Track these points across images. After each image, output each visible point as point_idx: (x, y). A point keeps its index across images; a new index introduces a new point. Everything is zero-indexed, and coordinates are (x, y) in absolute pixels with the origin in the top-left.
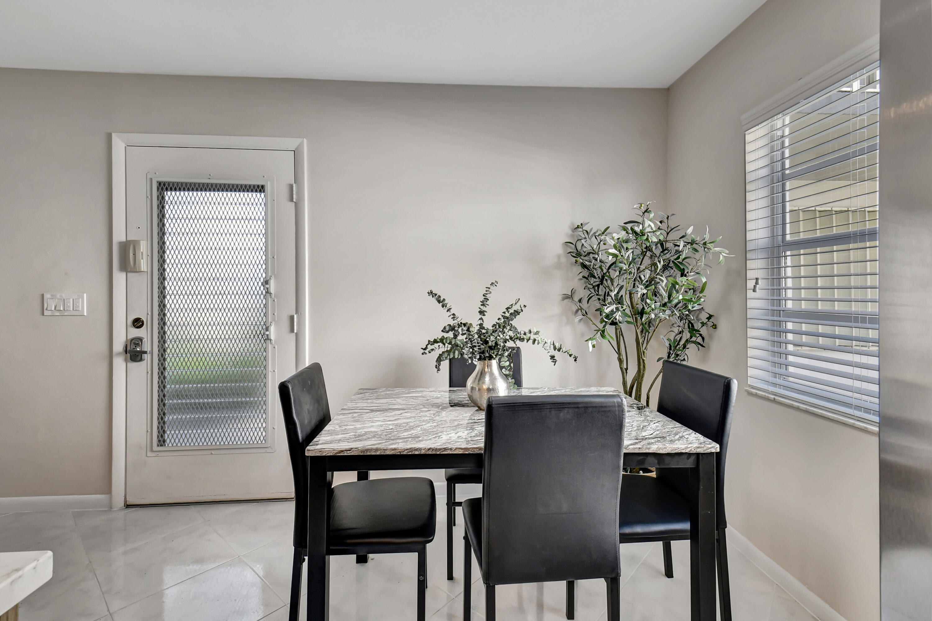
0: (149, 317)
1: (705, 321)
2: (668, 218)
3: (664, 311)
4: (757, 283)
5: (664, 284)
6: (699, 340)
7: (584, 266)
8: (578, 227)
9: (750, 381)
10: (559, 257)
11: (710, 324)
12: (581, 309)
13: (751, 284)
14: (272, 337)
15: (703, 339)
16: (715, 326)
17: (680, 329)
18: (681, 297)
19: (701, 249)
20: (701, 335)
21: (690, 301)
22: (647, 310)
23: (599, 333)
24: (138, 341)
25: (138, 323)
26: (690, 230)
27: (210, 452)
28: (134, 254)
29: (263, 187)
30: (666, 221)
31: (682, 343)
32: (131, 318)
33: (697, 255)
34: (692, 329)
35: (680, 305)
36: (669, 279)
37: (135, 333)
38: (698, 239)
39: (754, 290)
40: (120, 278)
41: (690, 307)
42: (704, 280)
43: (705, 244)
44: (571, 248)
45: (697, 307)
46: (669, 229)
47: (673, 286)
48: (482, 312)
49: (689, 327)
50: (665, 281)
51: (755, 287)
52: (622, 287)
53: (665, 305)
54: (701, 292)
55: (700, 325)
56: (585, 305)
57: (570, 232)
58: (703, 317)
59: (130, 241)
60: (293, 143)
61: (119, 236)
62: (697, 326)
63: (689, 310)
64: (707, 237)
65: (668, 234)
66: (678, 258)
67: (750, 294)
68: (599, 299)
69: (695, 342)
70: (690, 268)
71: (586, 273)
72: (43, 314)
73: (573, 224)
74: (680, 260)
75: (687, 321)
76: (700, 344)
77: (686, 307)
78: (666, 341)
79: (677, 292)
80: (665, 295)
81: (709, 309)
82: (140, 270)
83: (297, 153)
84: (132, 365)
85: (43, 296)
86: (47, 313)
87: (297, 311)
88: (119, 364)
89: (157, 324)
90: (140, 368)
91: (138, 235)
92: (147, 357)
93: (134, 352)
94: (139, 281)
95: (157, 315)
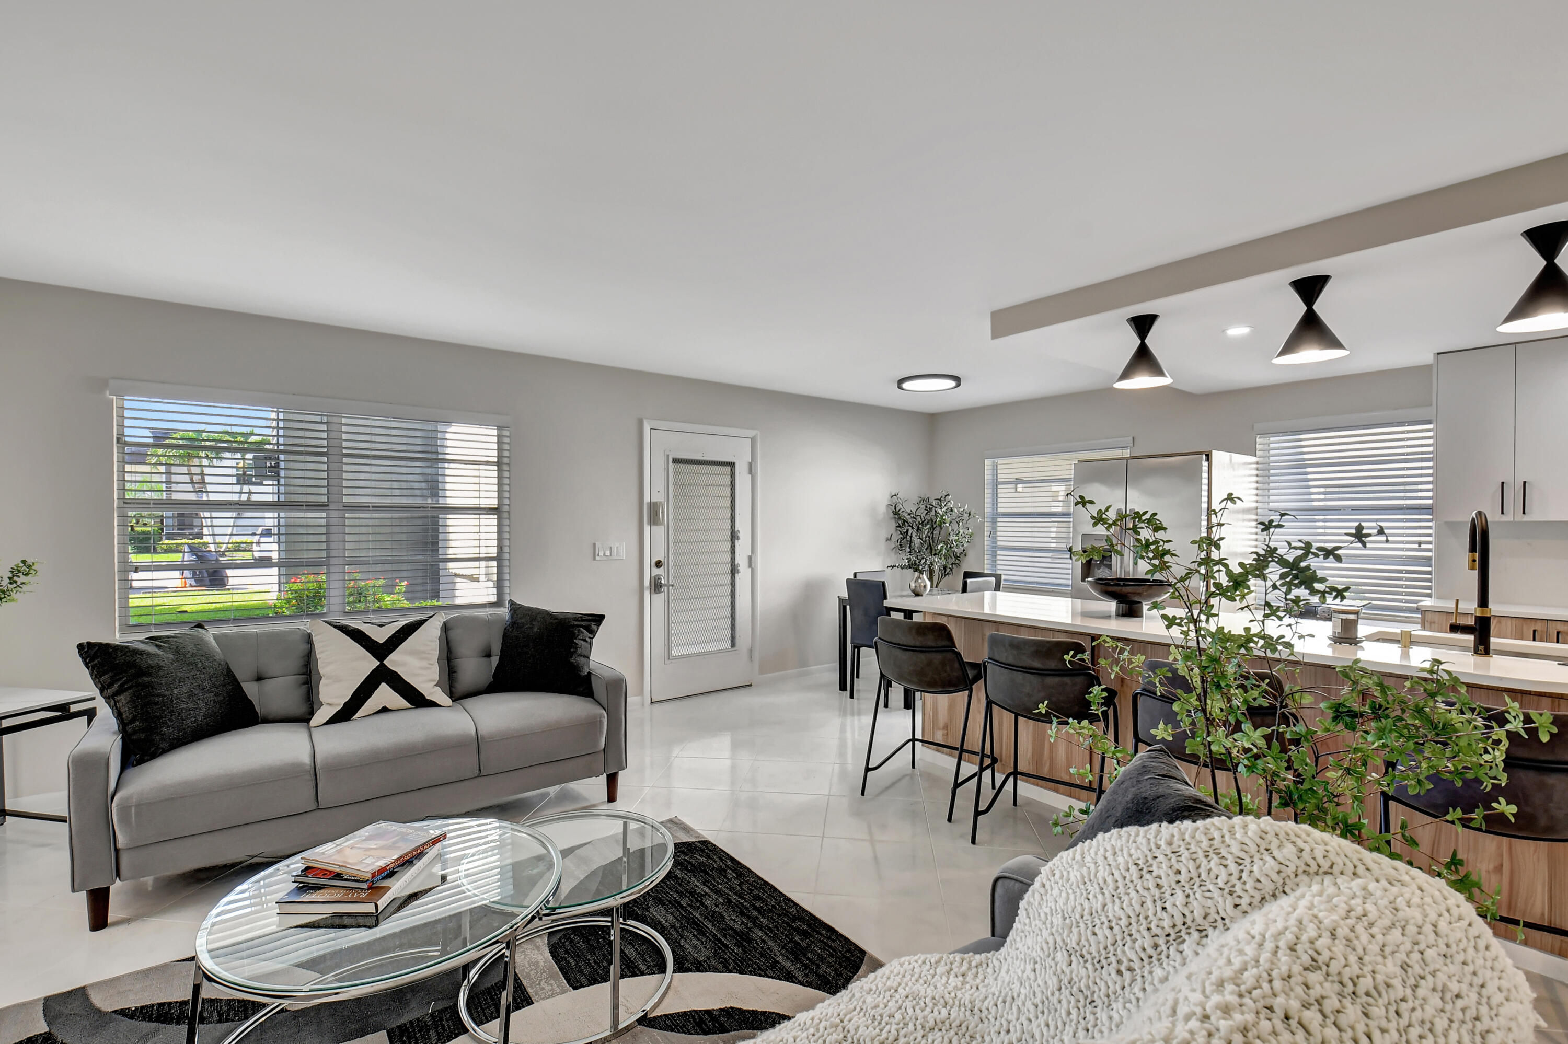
0: (666, 559)
4: (989, 533)
7: (902, 520)
8: (894, 496)
12: (897, 546)
14: (741, 571)
19: (970, 516)
24: (657, 578)
25: (659, 564)
26: (966, 506)
27: (701, 657)
28: (662, 512)
29: (734, 463)
32: (654, 561)
33: (967, 519)
37: (656, 571)
38: (971, 511)
39: (988, 537)
40: (647, 528)
42: (970, 531)
60: (751, 433)
61: (647, 499)
70: (963, 525)
71: (901, 524)
72: (594, 559)
79: (961, 537)
82: (662, 524)
83: (753, 440)
84: (655, 596)
85: (594, 544)
86: (597, 558)
87: (752, 552)
88: (647, 594)
89: (671, 564)
90: (659, 598)
91: (658, 498)
92: (665, 589)
93: (657, 586)
94: (659, 531)
95: (671, 558)
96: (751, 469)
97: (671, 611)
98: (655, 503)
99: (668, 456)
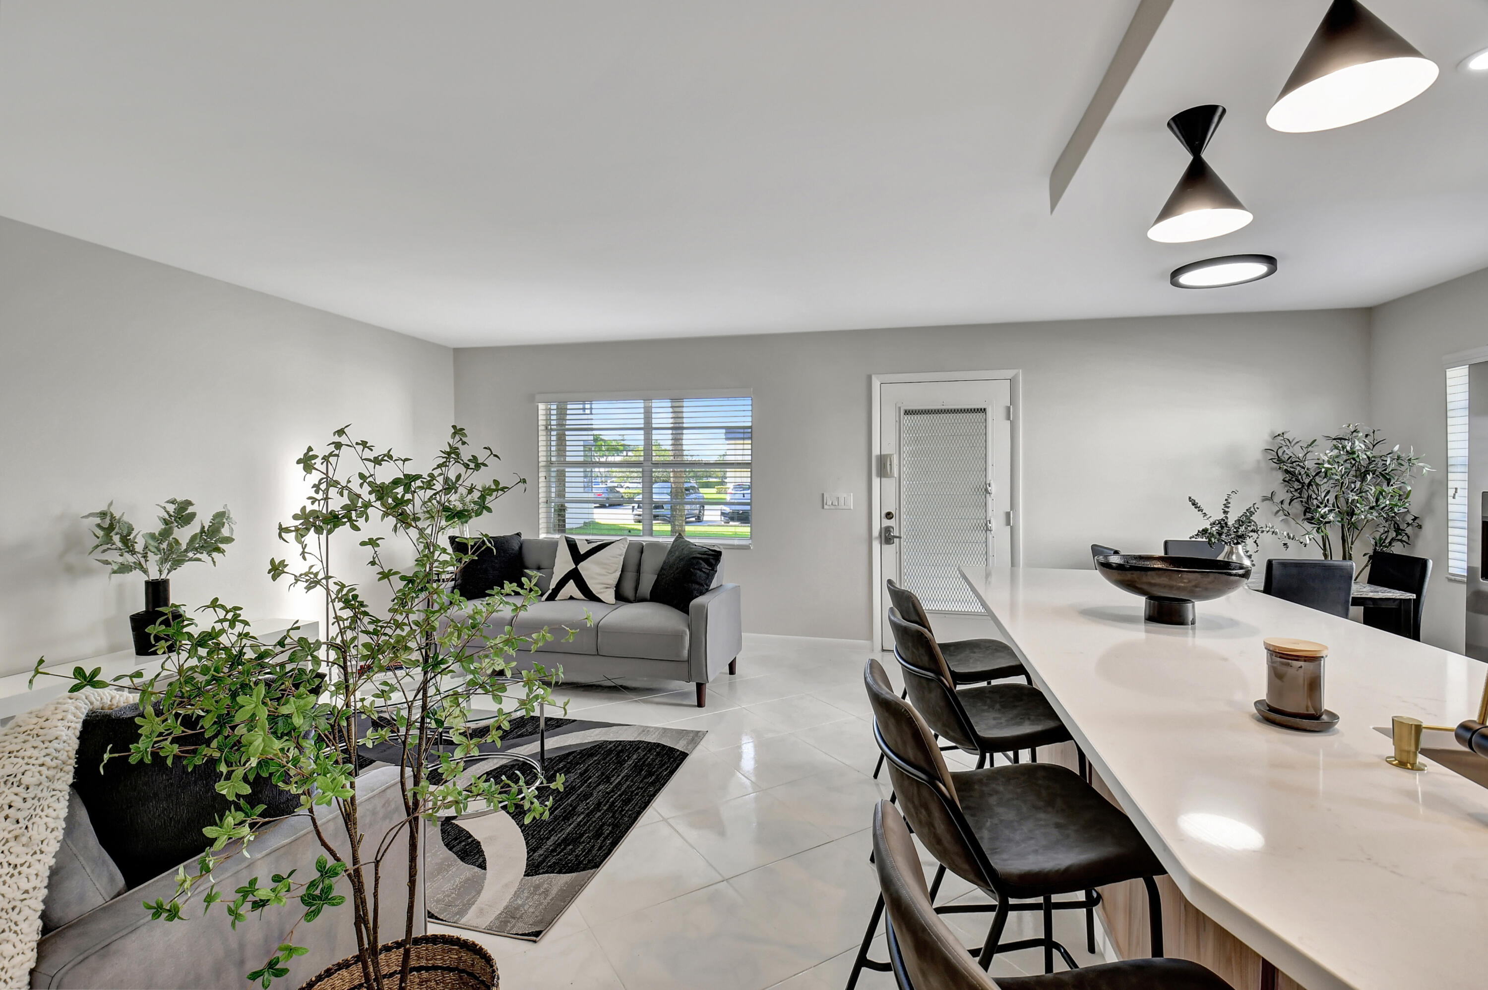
0: (897, 511)
1: (1411, 522)
2: (1374, 432)
3: (1372, 513)
4: (1456, 492)
5: (1372, 492)
6: (1405, 538)
7: (1287, 471)
8: (1279, 435)
9: (1451, 570)
10: (1258, 462)
11: (1415, 524)
12: (1283, 510)
13: (1451, 492)
14: (993, 528)
15: (1408, 537)
16: (1420, 527)
17: (1386, 530)
18: (1388, 502)
19: (1406, 465)
20: (1406, 534)
21: (1396, 505)
22: (1356, 511)
23: (1315, 530)
24: (888, 529)
25: (889, 515)
26: (1396, 448)
27: (944, 615)
28: (890, 465)
29: (985, 409)
30: (1372, 434)
31: (1387, 541)
32: (884, 513)
33: (1403, 468)
34: (1398, 530)
35: (1387, 508)
36: (1377, 487)
37: (887, 523)
38: (1403, 455)
39: (1454, 498)
40: (876, 481)
41: (1396, 510)
42: (1409, 488)
43: (1410, 460)
44: (1271, 454)
45: (1402, 510)
46: (1376, 442)
47: (1381, 493)
48: (1225, 512)
49: (1395, 527)
50: (1374, 489)
51: (1454, 495)
52: (1328, 492)
53: (1372, 508)
54: (1406, 498)
55: (1406, 525)
56: (1286, 506)
57: (1270, 439)
58: (1409, 519)
59: (884, 455)
60: (1010, 373)
61: (876, 451)
62: (1403, 526)
63: (1395, 513)
64: (1412, 455)
65: (1374, 446)
66: (1385, 470)
67: (1450, 500)
68: (1302, 502)
69: (1401, 541)
70: (1396, 478)
71: (1288, 477)
72: (823, 508)
73: (1273, 432)
74: (1387, 472)
75: (1393, 522)
76: (1405, 542)
77: (1392, 509)
78: (1372, 540)
79: (1384, 498)
80: (1372, 500)
81: (1414, 512)
82: (891, 476)
83: (1013, 381)
84: (885, 547)
85: (823, 495)
86: (826, 507)
87: (1012, 508)
88: (876, 545)
89: (903, 516)
90: (890, 550)
91: (890, 448)
92: (896, 540)
93: (887, 537)
94: (890, 484)
95: (903, 510)
96: (1009, 414)
97: (904, 564)
98: (886, 456)
99: (900, 408)
